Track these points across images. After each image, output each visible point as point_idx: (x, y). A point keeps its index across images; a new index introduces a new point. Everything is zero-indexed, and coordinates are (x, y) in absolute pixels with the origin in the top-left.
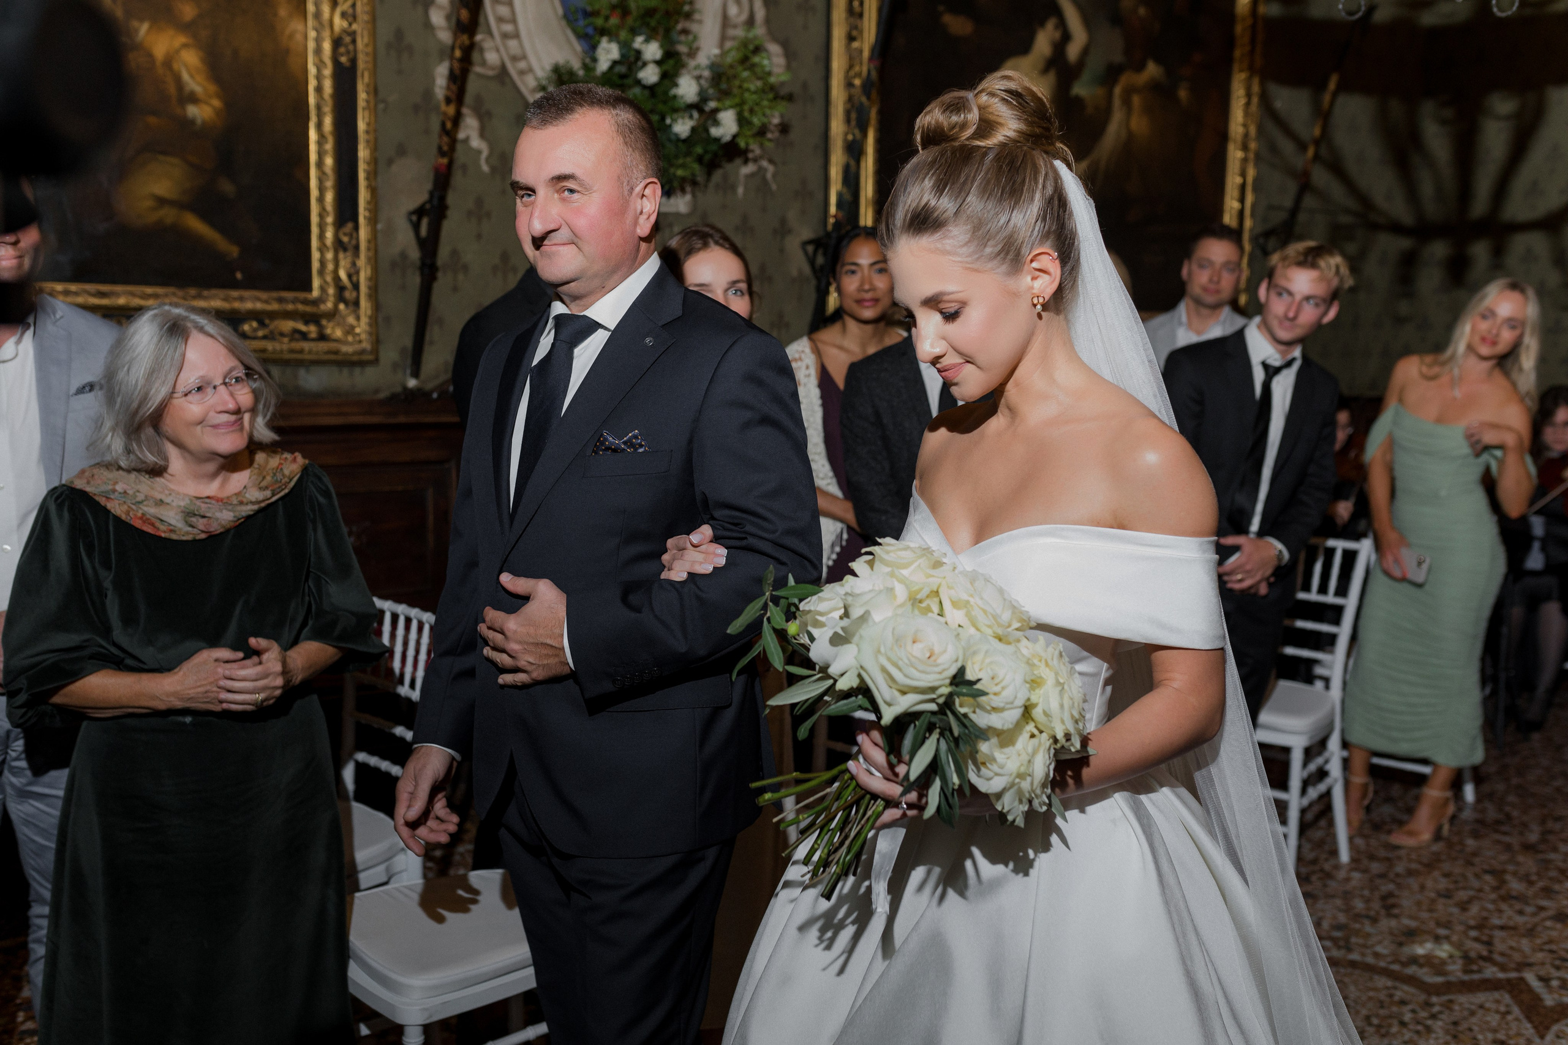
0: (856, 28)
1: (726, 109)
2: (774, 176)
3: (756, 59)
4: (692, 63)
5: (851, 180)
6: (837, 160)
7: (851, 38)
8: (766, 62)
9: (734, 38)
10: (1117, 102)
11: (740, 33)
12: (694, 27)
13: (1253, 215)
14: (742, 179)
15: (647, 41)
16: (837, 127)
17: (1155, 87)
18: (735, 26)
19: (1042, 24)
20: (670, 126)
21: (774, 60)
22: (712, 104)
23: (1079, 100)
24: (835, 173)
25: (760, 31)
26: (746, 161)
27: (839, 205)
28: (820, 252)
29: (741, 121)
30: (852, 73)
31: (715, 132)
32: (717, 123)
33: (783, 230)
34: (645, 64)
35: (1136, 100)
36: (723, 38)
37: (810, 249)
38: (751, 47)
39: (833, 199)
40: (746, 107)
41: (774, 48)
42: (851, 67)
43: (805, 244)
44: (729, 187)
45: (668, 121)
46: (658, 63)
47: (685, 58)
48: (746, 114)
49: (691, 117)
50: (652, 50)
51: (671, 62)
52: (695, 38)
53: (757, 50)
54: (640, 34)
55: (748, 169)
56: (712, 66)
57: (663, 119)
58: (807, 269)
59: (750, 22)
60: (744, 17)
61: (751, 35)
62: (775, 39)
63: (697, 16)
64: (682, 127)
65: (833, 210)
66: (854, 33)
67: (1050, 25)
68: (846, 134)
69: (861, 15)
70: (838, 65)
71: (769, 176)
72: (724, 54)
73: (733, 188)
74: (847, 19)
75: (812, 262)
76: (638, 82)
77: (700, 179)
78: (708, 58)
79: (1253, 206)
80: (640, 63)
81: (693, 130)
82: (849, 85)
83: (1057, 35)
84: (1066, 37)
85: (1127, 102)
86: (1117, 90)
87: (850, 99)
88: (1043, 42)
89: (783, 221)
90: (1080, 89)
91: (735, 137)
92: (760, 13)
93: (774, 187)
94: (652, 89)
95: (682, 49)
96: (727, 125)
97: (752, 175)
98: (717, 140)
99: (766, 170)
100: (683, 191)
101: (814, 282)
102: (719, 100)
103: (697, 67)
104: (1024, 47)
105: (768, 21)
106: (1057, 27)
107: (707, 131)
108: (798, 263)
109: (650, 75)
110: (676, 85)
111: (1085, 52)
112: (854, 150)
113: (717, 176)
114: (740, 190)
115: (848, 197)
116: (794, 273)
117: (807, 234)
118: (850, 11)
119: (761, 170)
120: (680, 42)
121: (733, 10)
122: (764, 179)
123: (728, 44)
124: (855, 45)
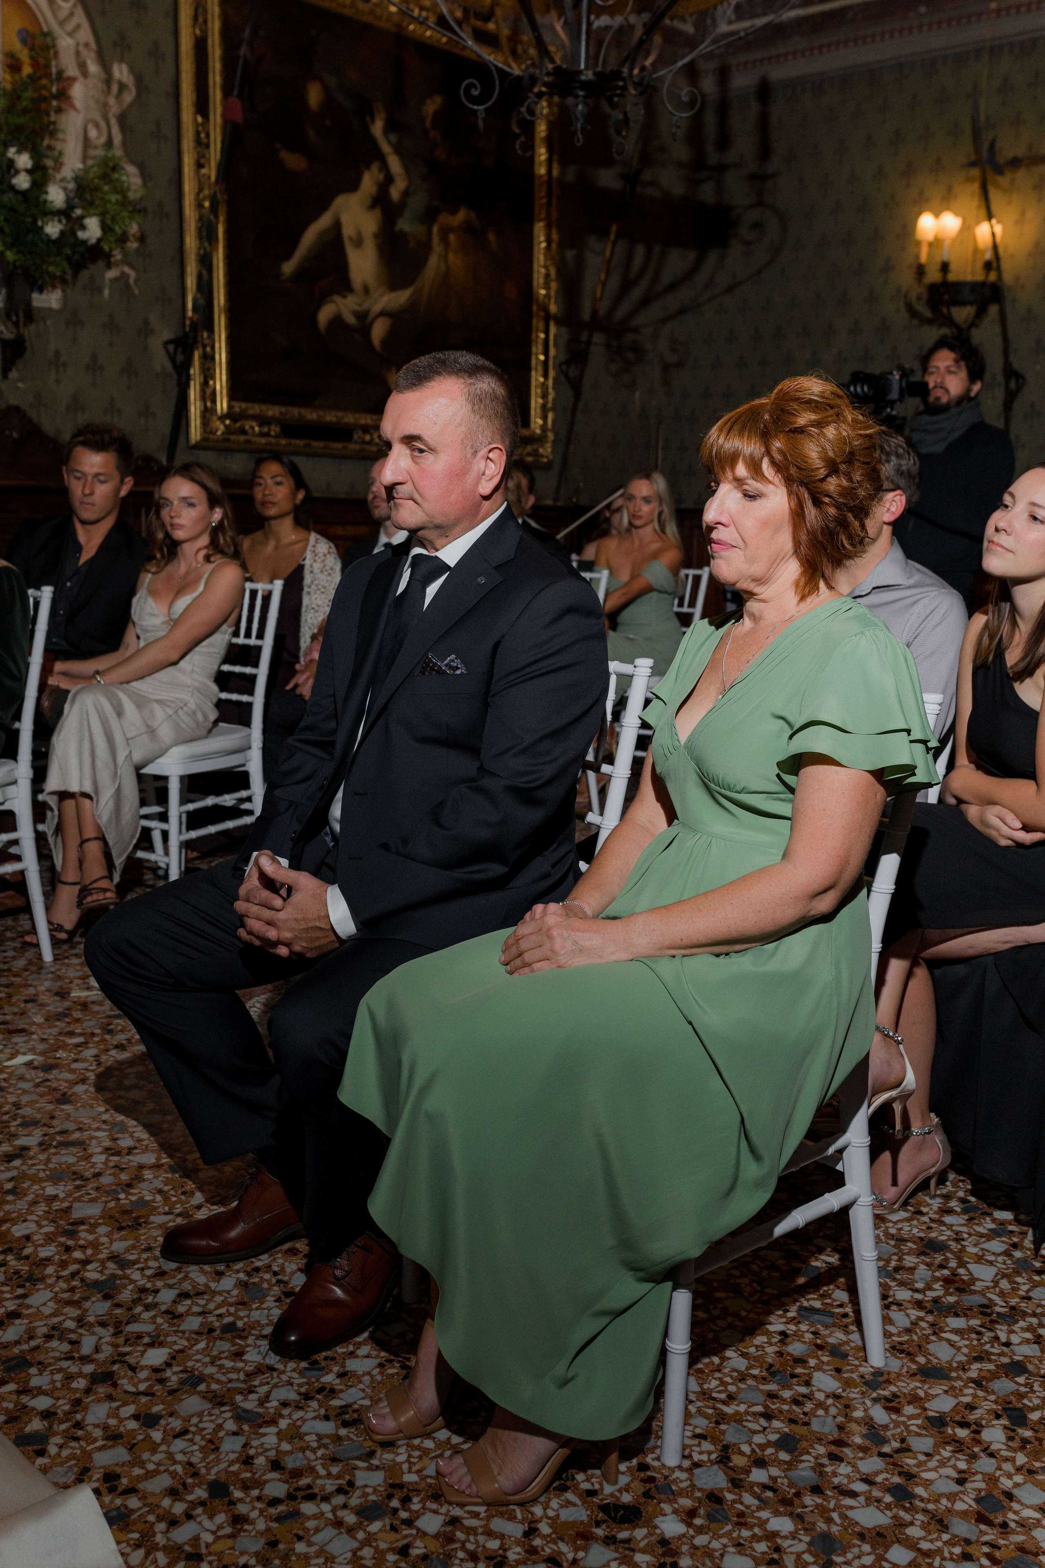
0: (204, 156)
1: (91, 216)
2: (136, 281)
3: (116, 176)
4: (59, 176)
5: (205, 287)
6: (192, 269)
7: (199, 165)
8: (124, 178)
9: (95, 158)
10: (436, 239)
11: (100, 152)
12: (59, 146)
13: (555, 345)
14: (107, 282)
15: (19, 152)
16: (191, 242)
17: (467, 228)
18: (96, 148)
19: (368, 167)
20: (42, 228)
21: (131, 176)
22: (78, 212)
23: (403, 235)
24: (191, 282)
25: (118, 152)
26: (109, 266)
27: (195, 309)
28: (180, 349)
29: (104, 227)
30: (201, 196)
31: (81, 235)
32: (83, 227)
33: (146, 330)
34: (17, 172)
35: (452, 238)
36: (85, 158)
37: (171, 347)
38: (111, 164)
39: (190, 305)
40: (108, 216)
41: (131, 169)
42: (200, 190)
43: (166, 343)
44: (94, 288)
45: (40, 223)
46: (28, 171)
47: (51, 171)
48: (109, 222)
49: (60, 221)
50: (24, 161)
51: (40, 173)
52: (61, 154)
53: (114, 169)
54: (13, 146)
55: (111, 274)
56: (77, 179)
57: (35, 221)
58: (169, 366)
59: (109, 144)
60: (103, 140)
61: (110, 154)
62: (133, 162)
63: (60, 136)
64: (53, 229)
65: (190, 314)
66: (202, 161)
67: (375, 167)
68: (199, 249)
69: (208, 146)
70: (189, 187)
71: (131, 281)
72: (86, 171)
73: (100, 290)
74: (195, 148)
75: (173, 360)
76: (12, 188)
77: (69, 277)
78: (73, 171)
79: (555, 337)
80: (12, 171)
81: (62, 233)
82: (200, 206)
83: (381, 177)
84: (389, 179)
85: (444, 240)
86: (435, 229)
87: (201, 218)
88: (369, 182)
89: (146, 322)
90: (404, 225)
91: (99, 240)
92: (117, 138)
93: (137, 292)
94: (24, 194)
95: (49, 163)
96: (92, 230)
97: (116, 280)
98: (84, 242)
99: (128, 276)
100: (54, 287)
101: (175, 376)
102: (83, 208)
103: (63, 180)
104: (353, 186)
105: (124, 144)
106: (380, 170)
107: (74, 234)
108: (160, 360)
109: (22, 182)
110: (46, 193)
111: (406, 194)
112: (206, 261)
113: (84, 276)
114: (106, 292)
115: (201, 302)
116: (158, 368)
117: (167, 335)
118: (198, 141)
119: (124, 276)
120: (47, 157)
121: (93, 133)
122: (127, 285)
123: (90, 162)
124: (204, 171)
